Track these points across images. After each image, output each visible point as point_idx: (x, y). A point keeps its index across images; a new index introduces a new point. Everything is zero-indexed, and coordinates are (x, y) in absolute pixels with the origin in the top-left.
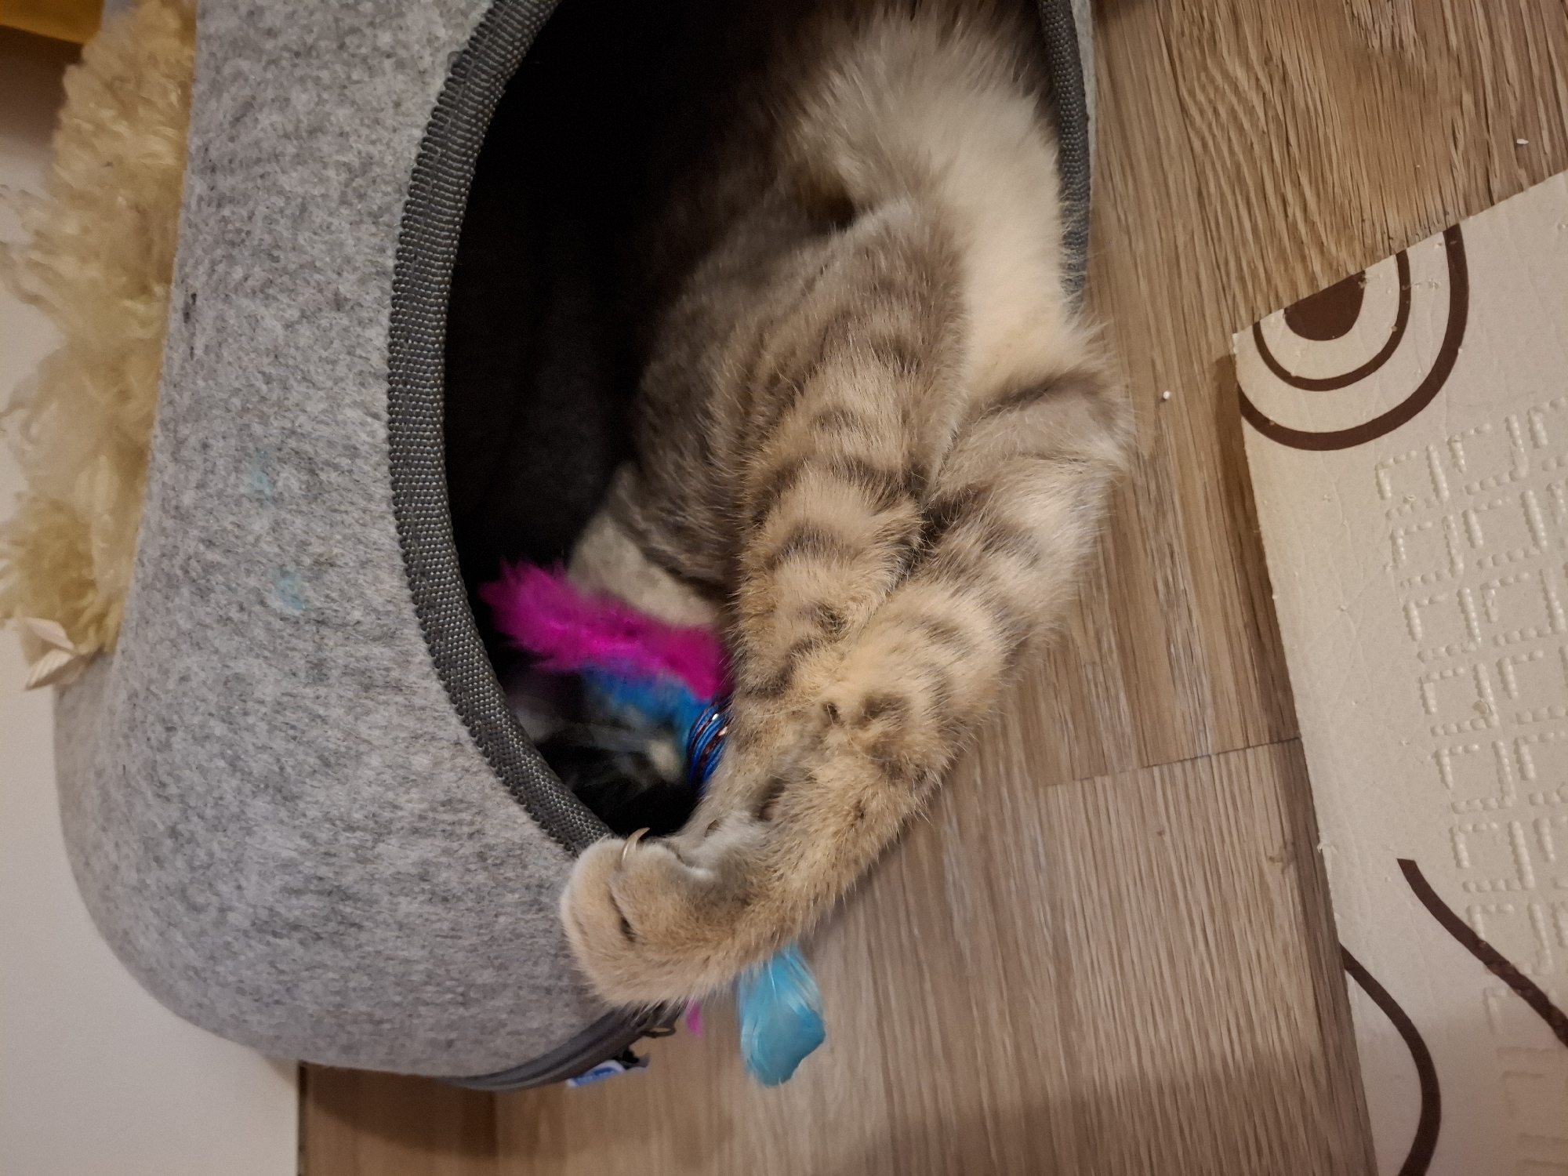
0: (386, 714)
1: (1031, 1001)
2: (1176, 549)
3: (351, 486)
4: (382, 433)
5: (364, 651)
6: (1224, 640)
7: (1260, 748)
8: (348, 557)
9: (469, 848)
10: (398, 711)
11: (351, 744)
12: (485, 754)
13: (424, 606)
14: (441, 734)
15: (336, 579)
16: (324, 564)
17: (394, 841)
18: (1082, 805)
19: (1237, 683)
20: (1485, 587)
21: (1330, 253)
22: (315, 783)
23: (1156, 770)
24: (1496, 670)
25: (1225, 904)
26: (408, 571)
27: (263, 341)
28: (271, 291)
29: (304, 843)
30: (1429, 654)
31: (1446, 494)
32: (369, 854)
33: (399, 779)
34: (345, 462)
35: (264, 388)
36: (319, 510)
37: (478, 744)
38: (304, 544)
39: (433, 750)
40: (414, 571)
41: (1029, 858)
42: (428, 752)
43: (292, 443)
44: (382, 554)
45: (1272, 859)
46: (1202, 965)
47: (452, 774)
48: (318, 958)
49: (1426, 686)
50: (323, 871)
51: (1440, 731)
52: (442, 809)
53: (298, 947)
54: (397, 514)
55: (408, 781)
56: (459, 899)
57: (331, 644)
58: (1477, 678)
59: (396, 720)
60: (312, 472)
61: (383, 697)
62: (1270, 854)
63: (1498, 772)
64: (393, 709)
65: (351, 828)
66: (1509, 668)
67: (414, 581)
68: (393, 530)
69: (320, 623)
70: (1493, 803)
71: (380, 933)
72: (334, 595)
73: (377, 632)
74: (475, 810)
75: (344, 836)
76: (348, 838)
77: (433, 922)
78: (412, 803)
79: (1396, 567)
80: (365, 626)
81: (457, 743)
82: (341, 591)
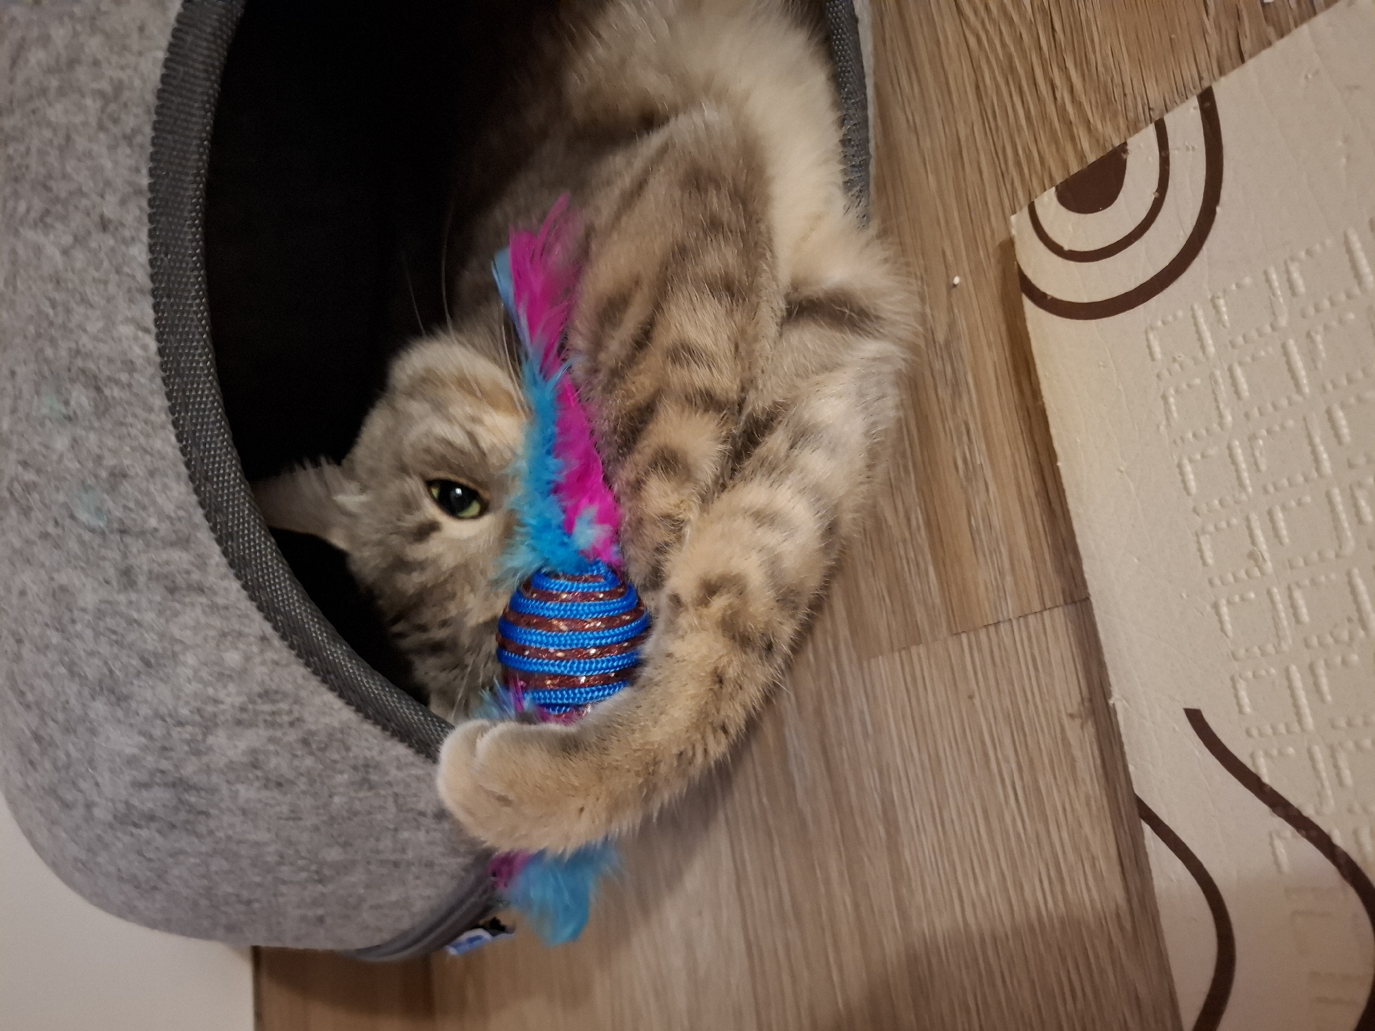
0: (192, 614)
1: (866, 859)
2: (972, 426)
4: (153, 346)
5: (164, 556)
6: (1018, 509)
7: (1056, 610)
8: (138, 469)
9: (292, 736)
10: (204, 612)
11: (166, 644)
12: (291, 647)
13: (212, 509)
14: (246, 630)
15: (130, 489)
16: (119, 476)
17: (222, 733)
18: (901, 675)
19: (1032, 549)
20: (1253, 438)
21: (1096, 129)
22: (142, 684)
23: (964, 637)
24: (1267, 518)
25: (1031, 761)
26: (192, 478)
27: (46, 268)
29: (143, 740)
30: (1203, 508)
31: (1211, 350)
32: (202, 747)
33: (215, 675)
34: (124, 377)
36: (108, 425)
37: (284, 637)
39: (241, 646)
40: (198, 477)
41: (858, 727)
42: (236, 648)
44: (168, 462)
45: (1071, 716)
46: (1014, 820)
47: (264, 667)
48: (177, 845)
49: (1202, 540)
50: (165, 765)
51: (1217, 582)
52: (259, 700)
53: (157, 835)
54: (175, 424)
55: (224, 676)
56: (292, 783)
57: (135, 550)
58: (1249, 528)
59: (203, 620)
60: (98, 389)
61: (187, 600)
62: (1070, 711)
63: (1273, 618)
64: (198, 610)
65: (181, 724)
66: (1279, 515)
67: (199, 486)
68: (173, 439)
69: (123, 532)
70: (1270, 648)
71: (226, 819)
72: (132, 505)
73: (174, 537)
74: (291, 699)
75: (175, 732)
76: (180, 732)
77: (272, 806)
78: (231, 697)
79: (1169, 425)
80: (162, 533)
81: (264, 639)
82: (137, 502)
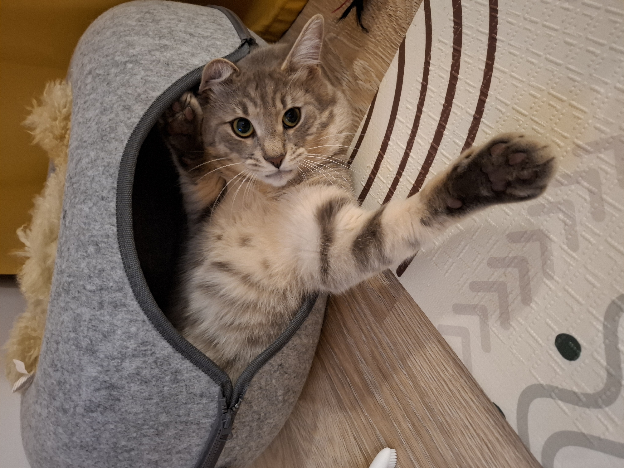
0: (121, 315)
3: (108, 246)
4: (115, 229)
5: (114, 295)
8: (108, 268)
10: (125, 314)
11: (111, 327)
12: (152, 323)
13: (130, 277)
14: (139, 319)
15: (105, 275)
16: (102, 271)
17: (127, 361)
22: (102, 344)
27: (84, 214)
28: (85, 201)
29: (100, 369)
32: (120, 368)
33: (127, 337)
34: (106, 240)
35: (84, 226)
36: (99, 256)
37: (150, 320)
38: (96, 266)
40: (127, 268)
42: (135, 326)
43: (92, 239)
44: (117, 264)
47: (143, 332)
50: (106, 378)
52: (141, 346)
54: (121, 251)
55: (130, 337)
57: (104, 295)
59: (125, 316)
60: (97, 245)
61: (120, 309)
64: (123, 313)
65: (114, 359)
68: (120, 256)
69: (101, 289)
72: (105, 280)
73: (117, 289)
74: (152, 344)
76: (113, 363)
78: (132, 344)
80: (114, 288)
81: (144, 321)
82: (106, 278)
